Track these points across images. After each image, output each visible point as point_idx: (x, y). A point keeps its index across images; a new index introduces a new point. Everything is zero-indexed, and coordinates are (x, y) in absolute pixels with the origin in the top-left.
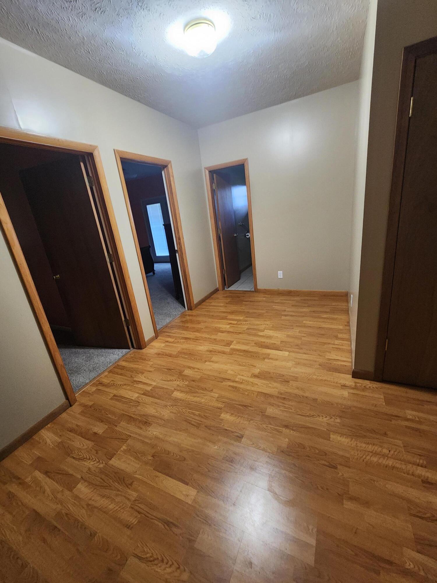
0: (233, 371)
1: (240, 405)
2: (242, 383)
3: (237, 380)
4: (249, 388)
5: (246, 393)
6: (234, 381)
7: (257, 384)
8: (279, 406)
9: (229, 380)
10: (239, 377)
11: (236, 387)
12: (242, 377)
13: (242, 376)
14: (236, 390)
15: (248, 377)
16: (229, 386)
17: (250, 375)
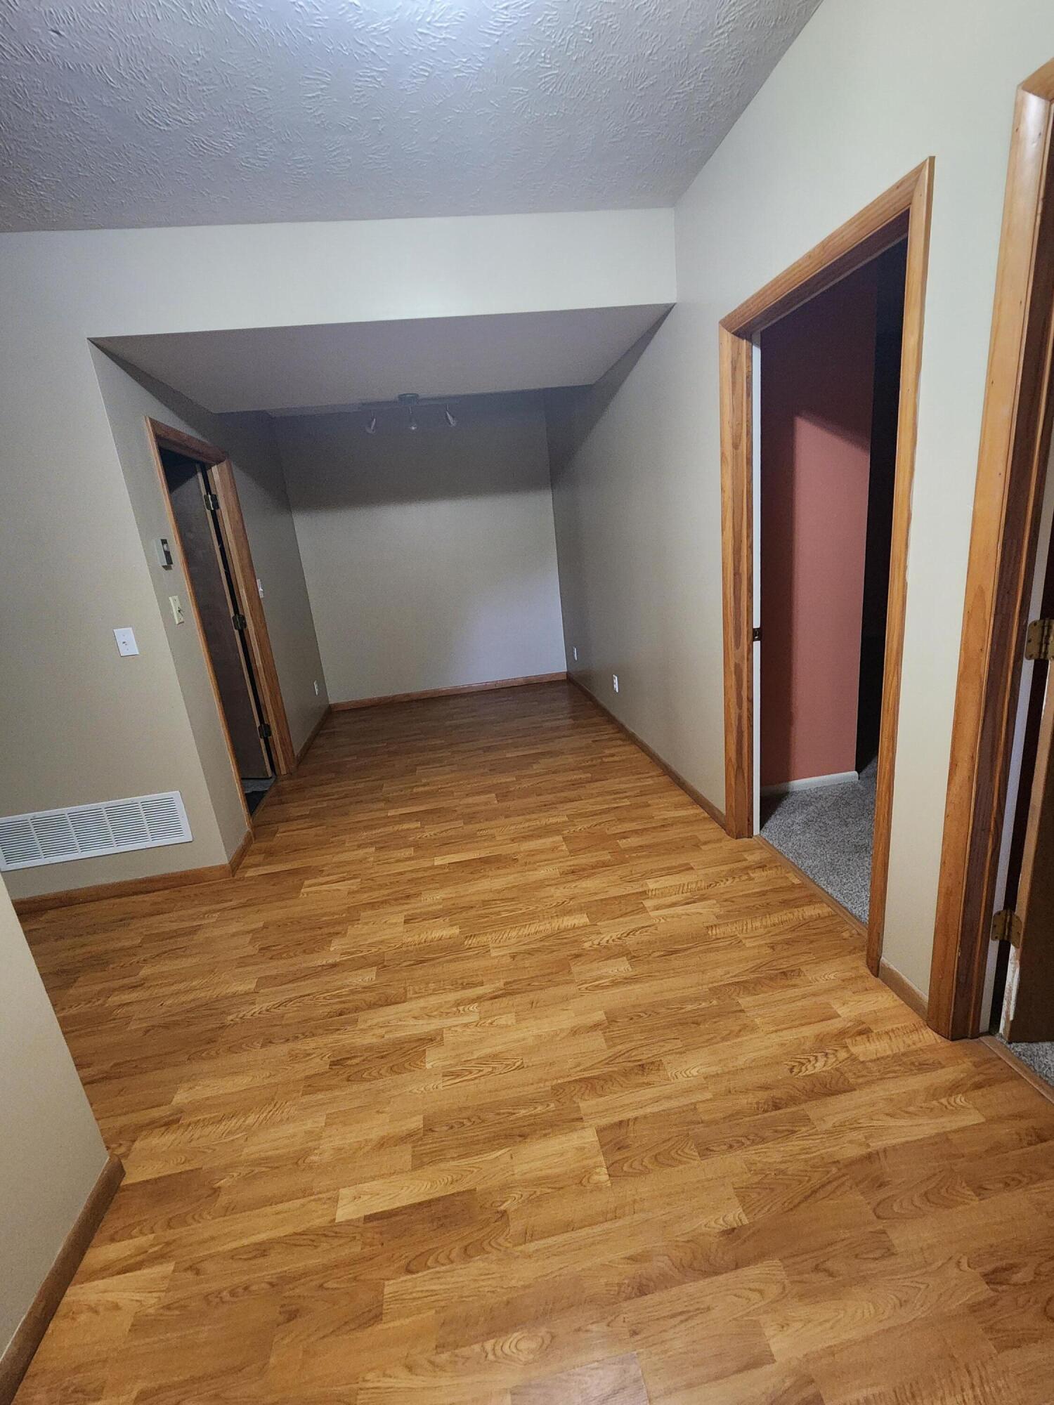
0: (501, 1027)
1: (433, 959)
2: (458, 1004)
3: (473, 1007)
4: (433, 1000)
5: (432, 986)
6: (478, 999)
7: (415, 1018)
8: (353, 992)
9: (495, 997)
10: (474, 1018)
11: (464, 988)
12: (465, 1020)
13: (466, 1025)
14: (460, 982)
15: (450, 1028)
16: (482, 984)
17: (448, 1037)
